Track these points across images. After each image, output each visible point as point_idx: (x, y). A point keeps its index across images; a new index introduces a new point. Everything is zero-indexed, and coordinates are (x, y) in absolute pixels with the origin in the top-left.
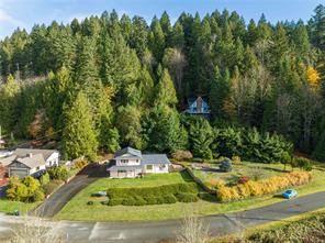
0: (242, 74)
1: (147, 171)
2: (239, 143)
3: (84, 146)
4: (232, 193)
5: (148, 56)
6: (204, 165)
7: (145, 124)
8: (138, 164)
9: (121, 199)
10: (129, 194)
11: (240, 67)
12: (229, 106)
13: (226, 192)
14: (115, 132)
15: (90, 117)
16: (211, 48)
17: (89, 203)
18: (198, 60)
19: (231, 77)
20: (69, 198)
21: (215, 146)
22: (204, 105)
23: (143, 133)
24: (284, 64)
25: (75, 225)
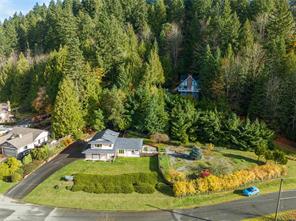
0: (235, 53)
1: (120, 155)
2: (217, 129)
3: (69, 127)
4: (188, 187)
5: (147, 32)
6: (178, 149)
7: (128, 105)
8: (111, 148)
9: (84, 185)
10: (92, 181)
11: (234, 44)
12: (217, 87)
13: (181, 187)
14: (99, 113)
15: (77, 99)
16: (208, 23)
17: (55, 187)
18: (194, 36)
19: (222, 56)
20: (42, 181)
21: (192, 131)
22: (195, 83)
23: (126, 113)
24: (279, 44)
25: (36, 209)
